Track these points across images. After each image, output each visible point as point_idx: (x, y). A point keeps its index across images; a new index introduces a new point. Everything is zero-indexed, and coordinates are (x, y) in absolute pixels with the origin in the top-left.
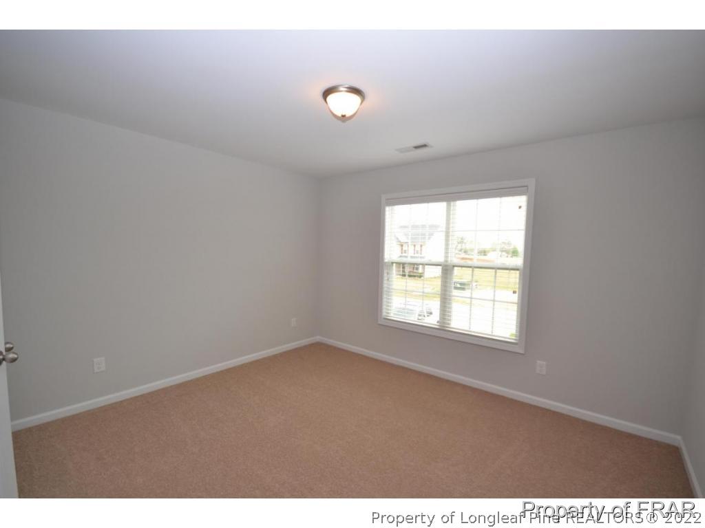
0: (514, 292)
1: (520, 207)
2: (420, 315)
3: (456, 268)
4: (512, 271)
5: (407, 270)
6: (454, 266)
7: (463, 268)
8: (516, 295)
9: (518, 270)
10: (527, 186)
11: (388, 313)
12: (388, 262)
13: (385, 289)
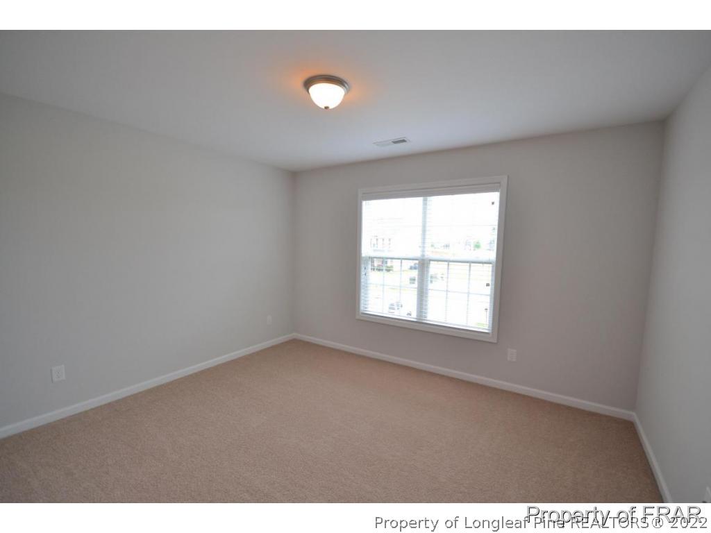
0: (488, 285)
1: (493, 203)
2: (390, 308)
3: (432, 262)
4: (485, 265)
5: (376, 264)
6: (430, 260)
7: (440, 263)
8: (489, 288)
9: (490, 263)
10: (499, 183)
11: (366, 308)
12: (366, 257)
13: (362, 284)
